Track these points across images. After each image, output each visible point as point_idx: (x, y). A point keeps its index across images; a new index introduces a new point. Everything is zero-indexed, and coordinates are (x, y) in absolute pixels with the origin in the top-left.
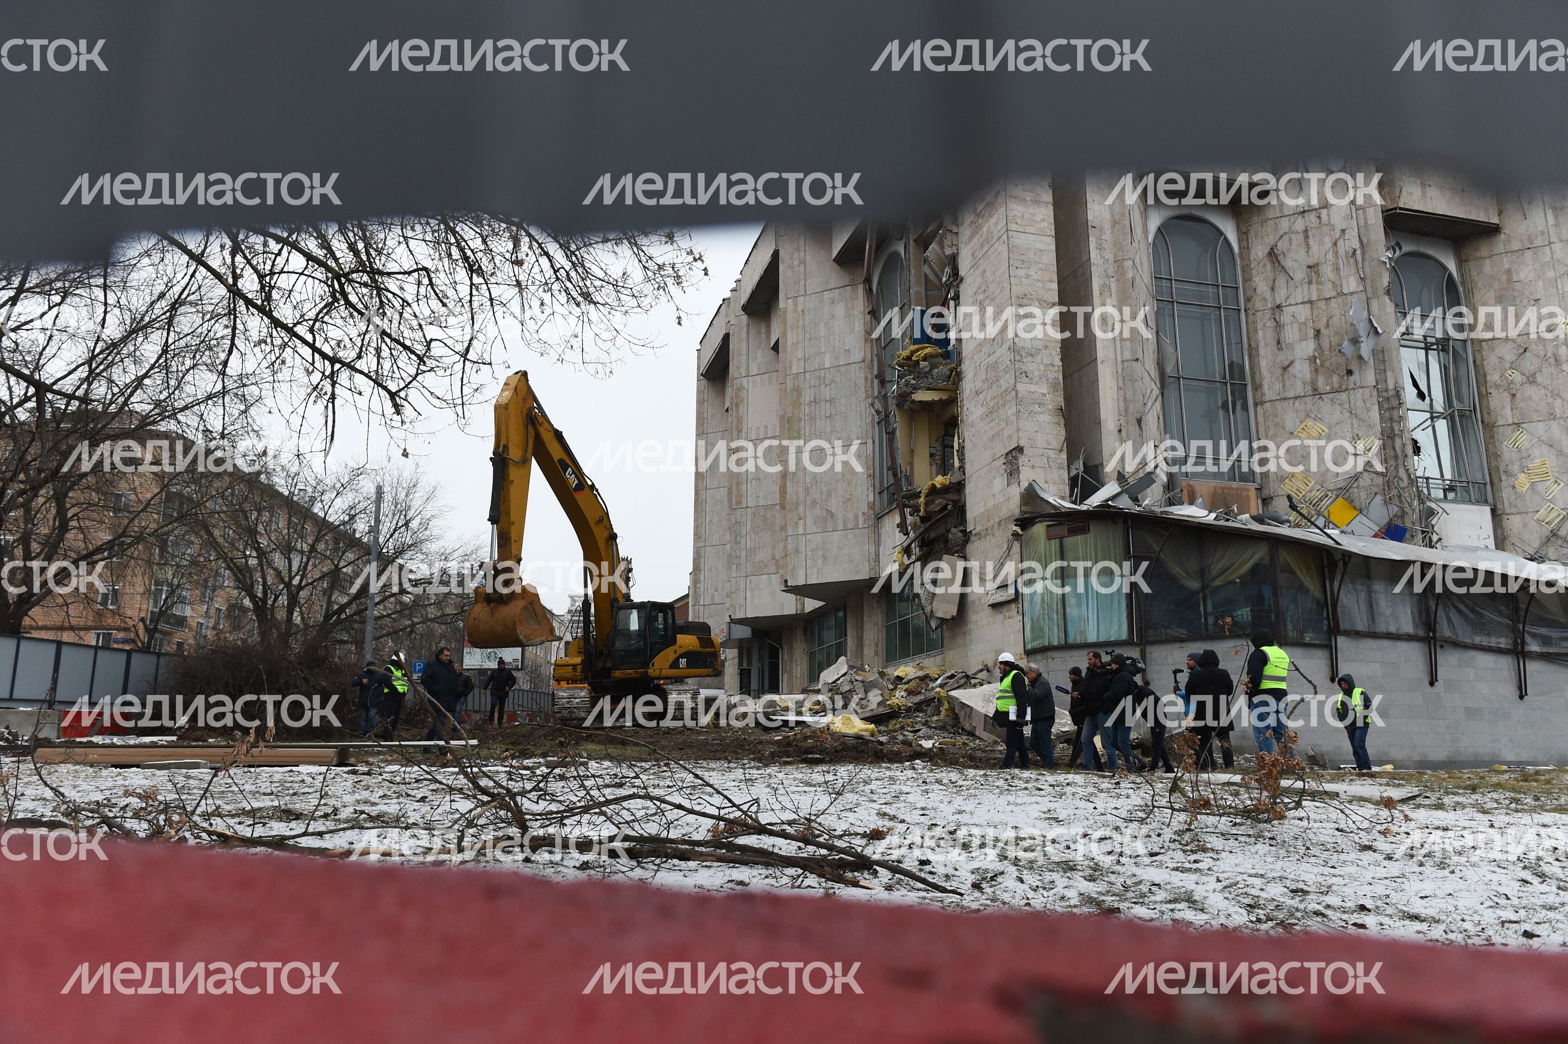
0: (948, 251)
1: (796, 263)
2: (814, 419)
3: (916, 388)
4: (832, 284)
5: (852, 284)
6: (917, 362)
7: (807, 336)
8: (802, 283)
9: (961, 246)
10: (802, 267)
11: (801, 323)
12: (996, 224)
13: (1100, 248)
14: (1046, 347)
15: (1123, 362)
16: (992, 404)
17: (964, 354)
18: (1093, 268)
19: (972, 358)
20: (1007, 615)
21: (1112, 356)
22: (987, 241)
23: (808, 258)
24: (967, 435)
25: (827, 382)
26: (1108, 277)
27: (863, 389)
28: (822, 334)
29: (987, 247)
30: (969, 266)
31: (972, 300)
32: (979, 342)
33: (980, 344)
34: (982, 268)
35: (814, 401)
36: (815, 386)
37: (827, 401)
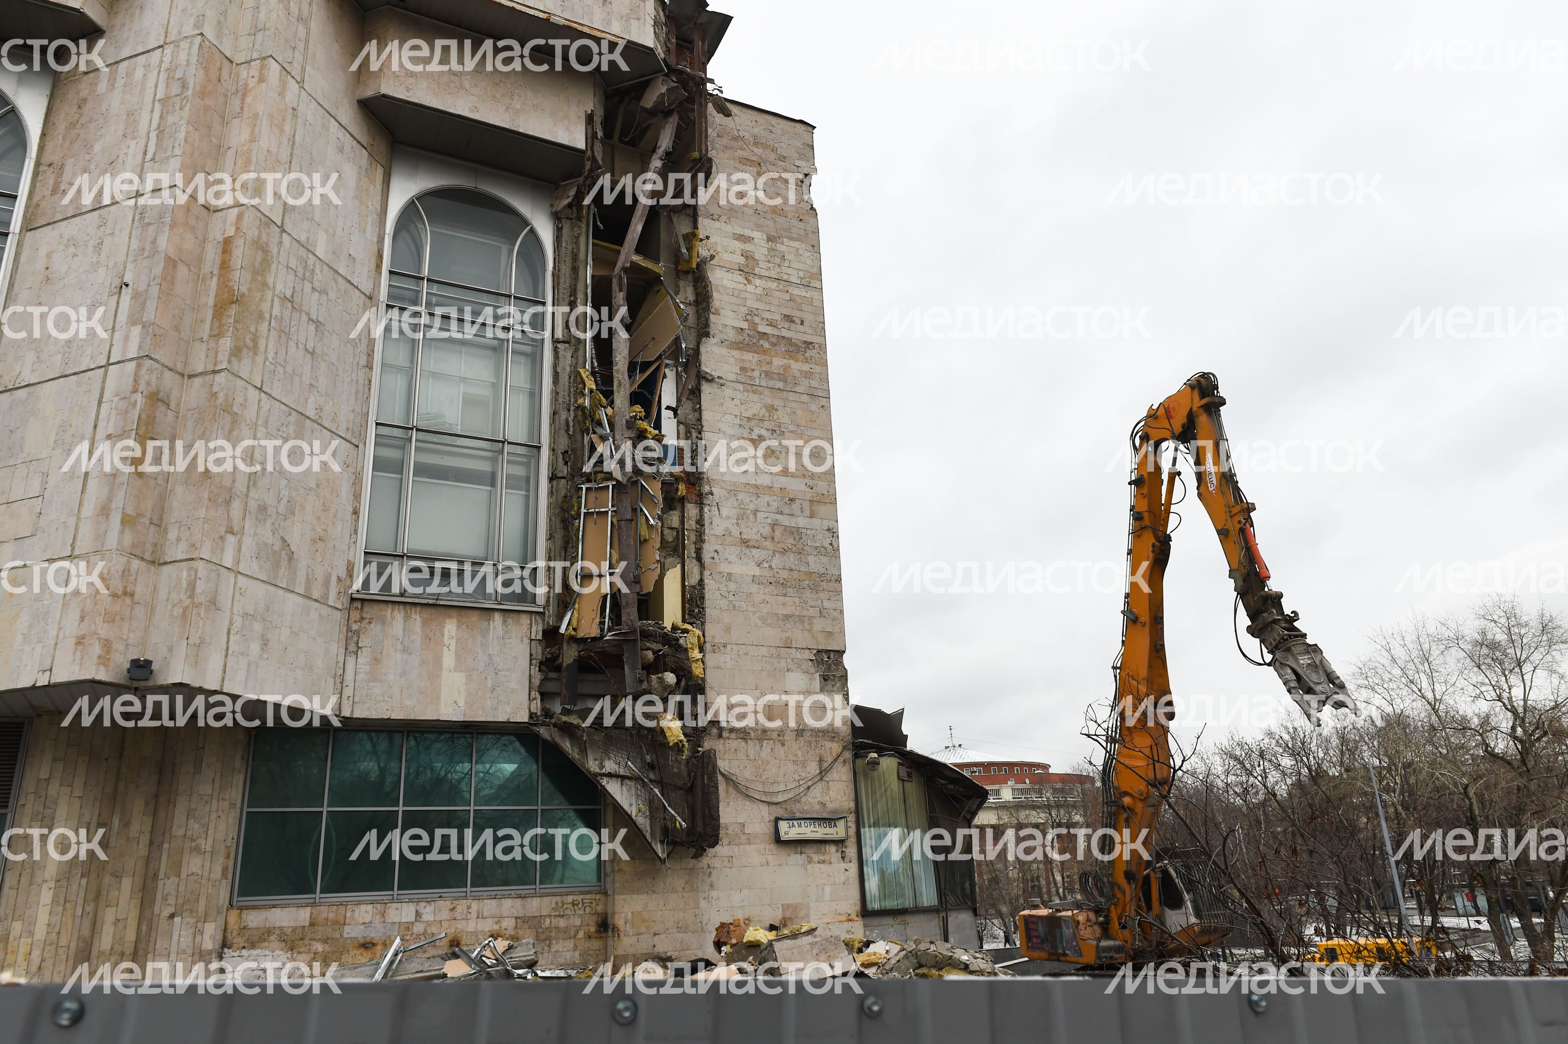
1: (294, 8)
2: (288, 337)
4: (343, 119)
5: (371, 154)
10: (302, 30)
12: (806, 375)
16: (784, 574)
17: (710, 474)
19: (732, 492)
20: (816, 857)
22: (782, 378)
23: (314, 27)
24: (710, 585)
29: (780, 385)
30: (732, 377)
31: (738, 421)
32: (753, 482)
33: (757, 487)
34: (769, 401)
35: (292, 302)
36: (295, 273)
37: (313, 321)
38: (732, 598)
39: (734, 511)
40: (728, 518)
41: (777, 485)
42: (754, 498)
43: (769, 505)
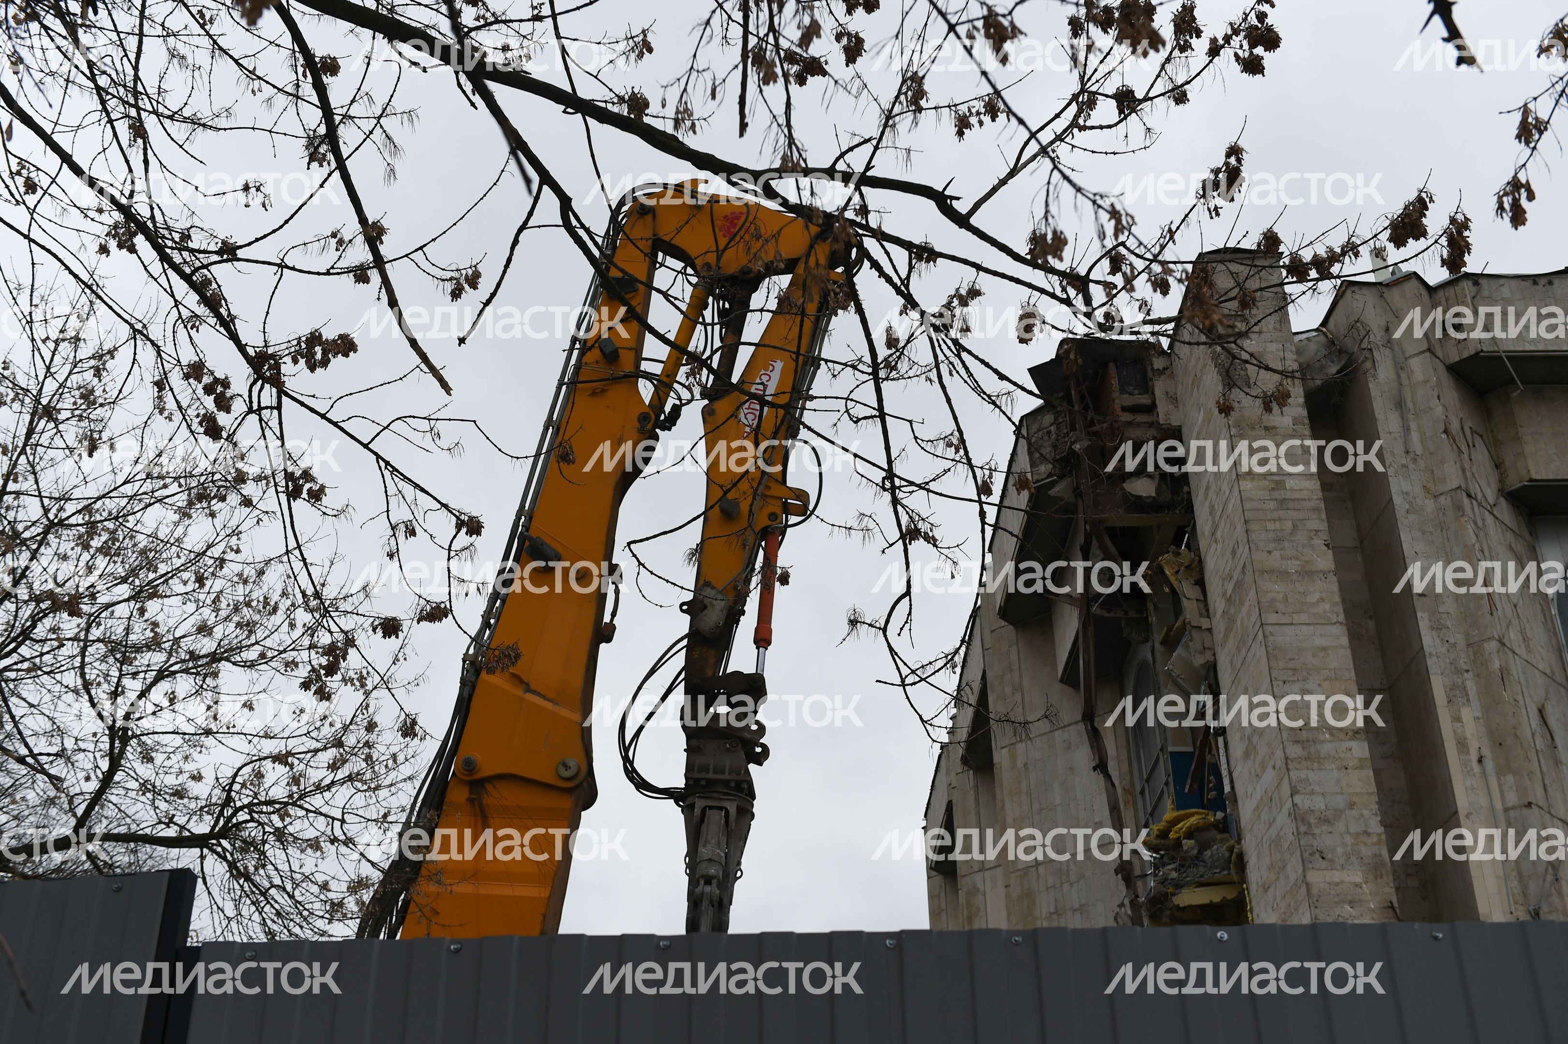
0: (1199, 661)
1: (1008, 690)
3: (1179, 886)
6: (1181, 841)
7: (1036, 806)
9: (1218, 649)
10: (1018, 697)
11: (1024, 786)
13: (1438, 627)
14: (1352, 805)
15: (1506, 810)
17: (1243, 822)
18: (1430, 662)
19: (1252, 830)
21: (1484, 802)
22: (1243, 641)
23: (1025, 681)
25: (1073, 878)
26: (1459, 672)
28: (1058, 801)
30: (1230, 681)
31: (1239, 735)
32: (1256, 803)
33: (1258, 807)
35: (1056, 913)
36: (1054, 887)
37: (1076, 910)
39: (1256, 853)
40: (1255, 866)
41: (1263, 790)
42: (1259, 826)
43: (1265, 823)
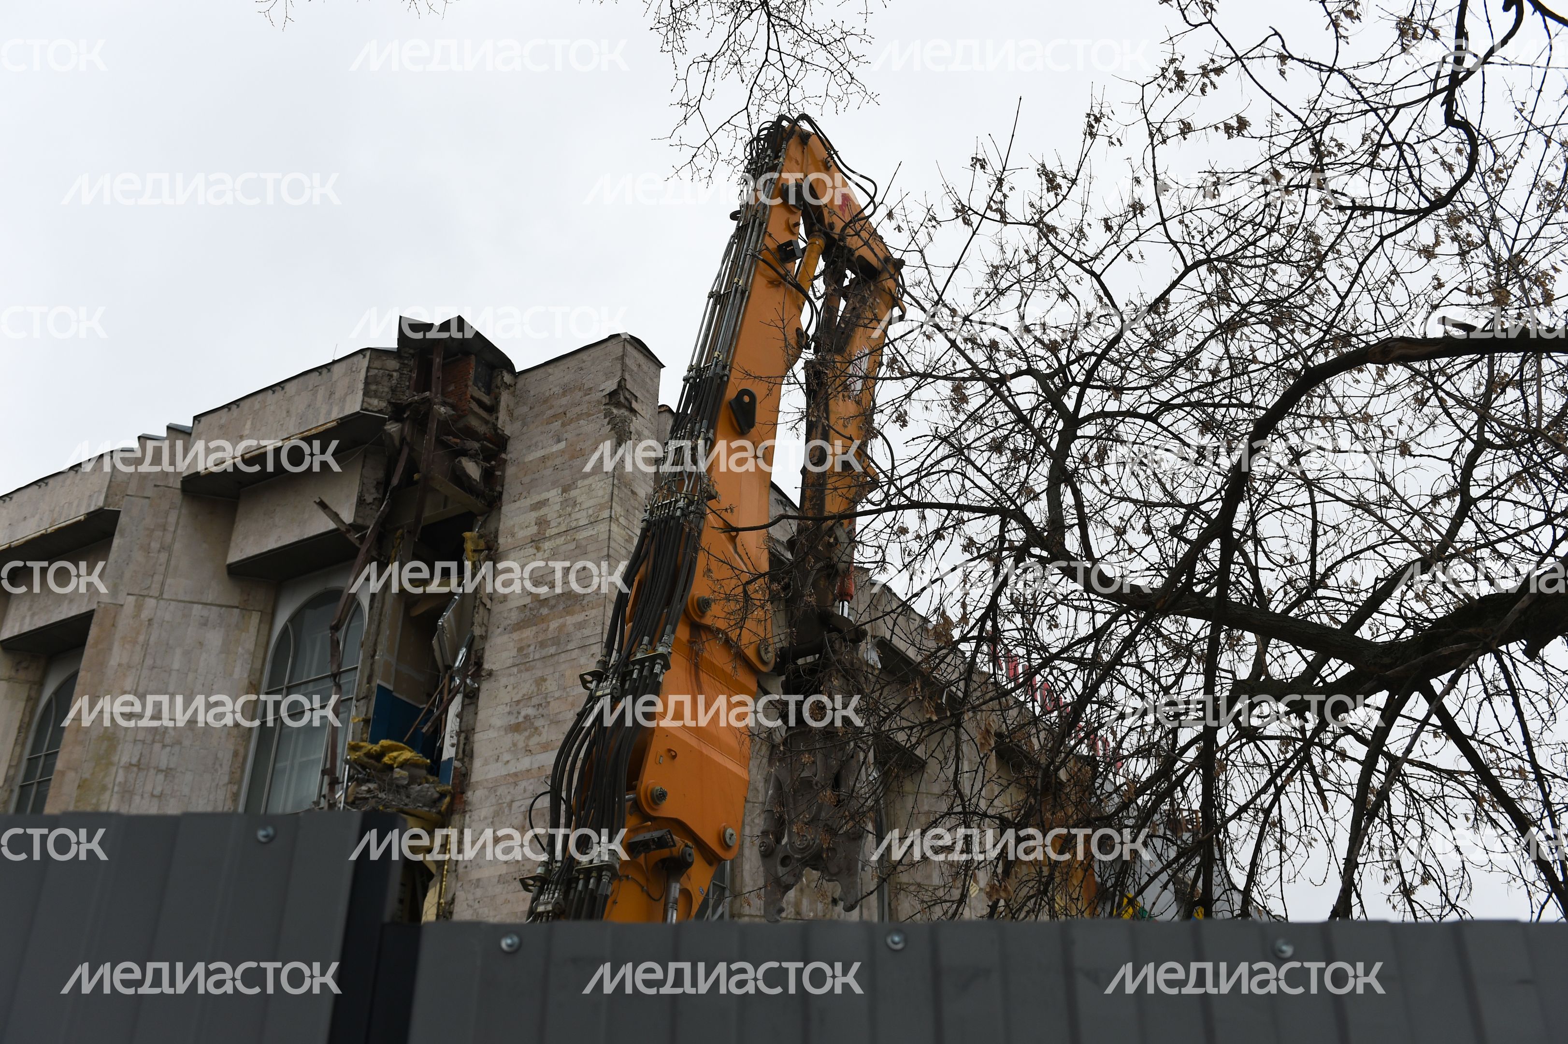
1: (155, 545)
2: (132, 793)
4: (210, 598)
5: (244, 608)
6: (390, 768)
7: (149, 662)
8: (158, 578)
9: (495, 630)
10: (163, 557)
11: (141, 638)
12: (580, 626)
17: (475, 777)
19: (493, 789)
22: (556, 641)
23: (177, 546)
24: (461, 895)
25: (168, 741)
27: (226, 768)
28: (176, 666)
29: (552, 650)
30: (509, 662)
31: (508, 709)
32: (513, 770)
33: (516, 775)
34: (539, 673)
35: (138, 765)
36: (143, 742)
37: (162, 771)
38: (476, 905)
39: (492, 809)
40: (486, 818)
41: (536, 766)
42: (511, 790)
43: (525, 791)
